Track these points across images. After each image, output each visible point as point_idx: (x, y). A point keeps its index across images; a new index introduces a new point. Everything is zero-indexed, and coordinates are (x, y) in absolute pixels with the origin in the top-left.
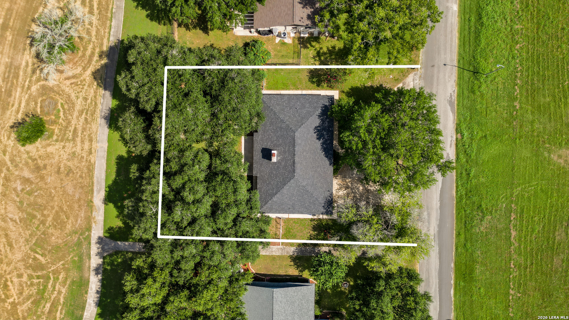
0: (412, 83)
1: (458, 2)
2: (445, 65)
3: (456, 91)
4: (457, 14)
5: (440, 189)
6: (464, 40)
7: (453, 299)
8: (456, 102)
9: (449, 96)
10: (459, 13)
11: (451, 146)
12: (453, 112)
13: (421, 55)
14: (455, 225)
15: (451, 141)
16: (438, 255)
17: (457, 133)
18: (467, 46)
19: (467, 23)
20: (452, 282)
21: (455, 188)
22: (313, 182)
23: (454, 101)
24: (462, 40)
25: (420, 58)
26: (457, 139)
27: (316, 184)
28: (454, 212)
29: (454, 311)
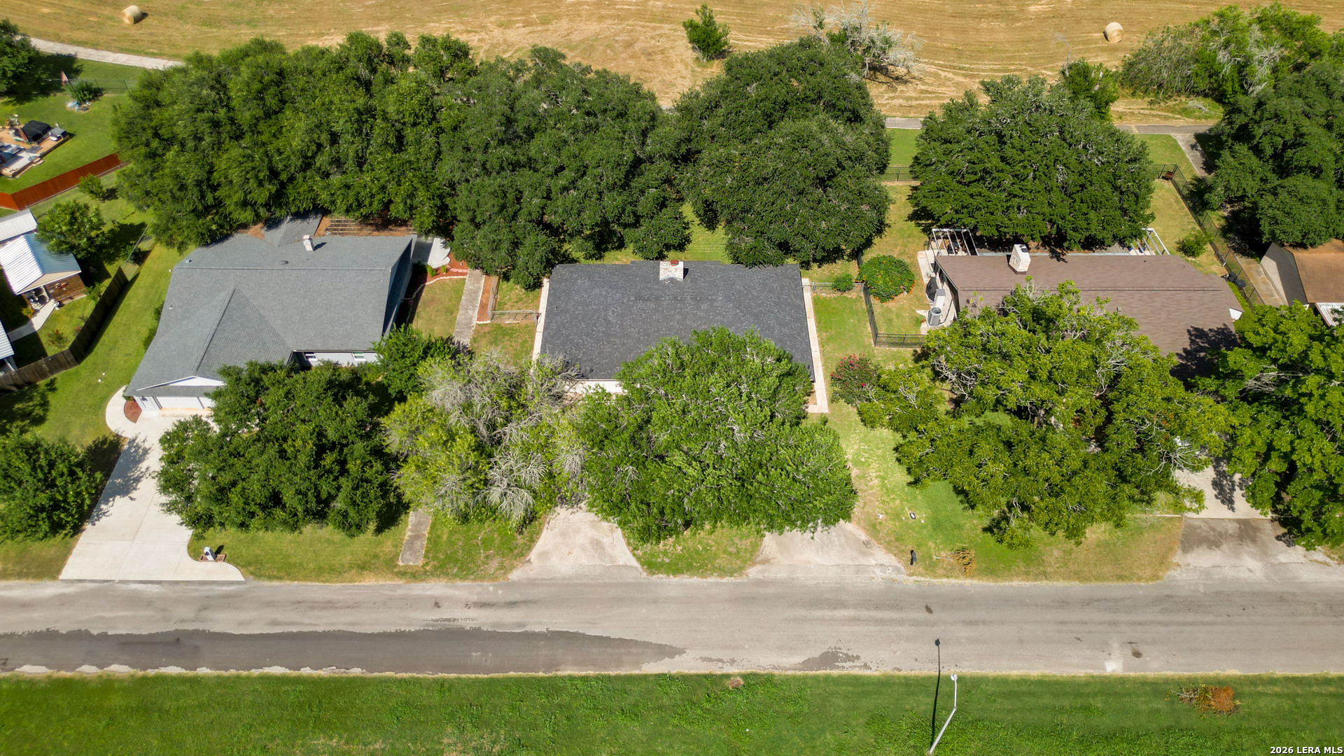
0: (874, 562)
1: (1132, 674)
2: (937, 643)
3: (867, 673)
4: (1096, 673)
5: (581, 631)
6: (1024, 694)
7: (255, 672)
8: (835, 672)
9: (850, 653)
10: (1100, 677)
11: (704, 659)
12: (807, 664)
13: (953, 581)
14: (473, 676)
15: (721, 660)
16: (393, 630)
17: (744, 676)
18: (1007, 704)
19: (1079, 701)
20: (306, 671)
21: (583, 673)
22: (614, 335)
23: (838, 667)
24: (1024, 688)
25: (945, 580)
26: (728, 676)
27: (609, 342)
28: (512, 674)
29: (218, 677)
